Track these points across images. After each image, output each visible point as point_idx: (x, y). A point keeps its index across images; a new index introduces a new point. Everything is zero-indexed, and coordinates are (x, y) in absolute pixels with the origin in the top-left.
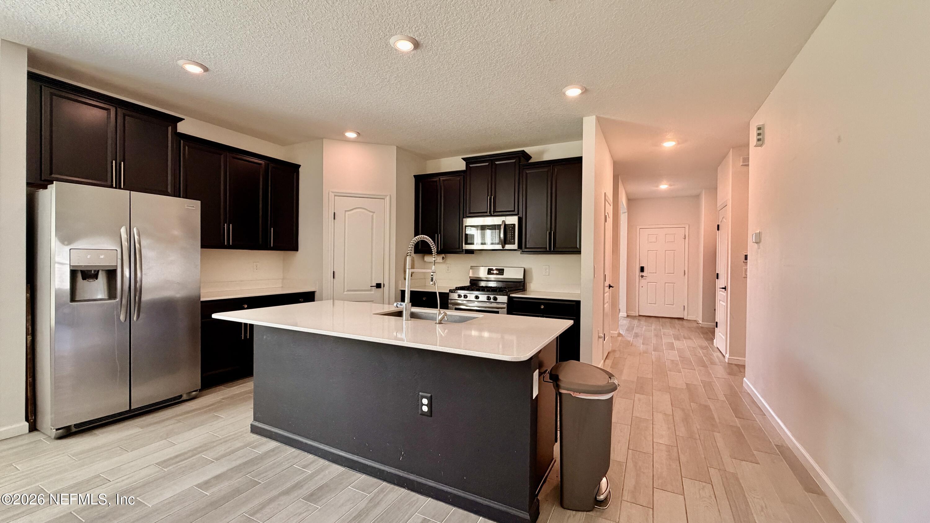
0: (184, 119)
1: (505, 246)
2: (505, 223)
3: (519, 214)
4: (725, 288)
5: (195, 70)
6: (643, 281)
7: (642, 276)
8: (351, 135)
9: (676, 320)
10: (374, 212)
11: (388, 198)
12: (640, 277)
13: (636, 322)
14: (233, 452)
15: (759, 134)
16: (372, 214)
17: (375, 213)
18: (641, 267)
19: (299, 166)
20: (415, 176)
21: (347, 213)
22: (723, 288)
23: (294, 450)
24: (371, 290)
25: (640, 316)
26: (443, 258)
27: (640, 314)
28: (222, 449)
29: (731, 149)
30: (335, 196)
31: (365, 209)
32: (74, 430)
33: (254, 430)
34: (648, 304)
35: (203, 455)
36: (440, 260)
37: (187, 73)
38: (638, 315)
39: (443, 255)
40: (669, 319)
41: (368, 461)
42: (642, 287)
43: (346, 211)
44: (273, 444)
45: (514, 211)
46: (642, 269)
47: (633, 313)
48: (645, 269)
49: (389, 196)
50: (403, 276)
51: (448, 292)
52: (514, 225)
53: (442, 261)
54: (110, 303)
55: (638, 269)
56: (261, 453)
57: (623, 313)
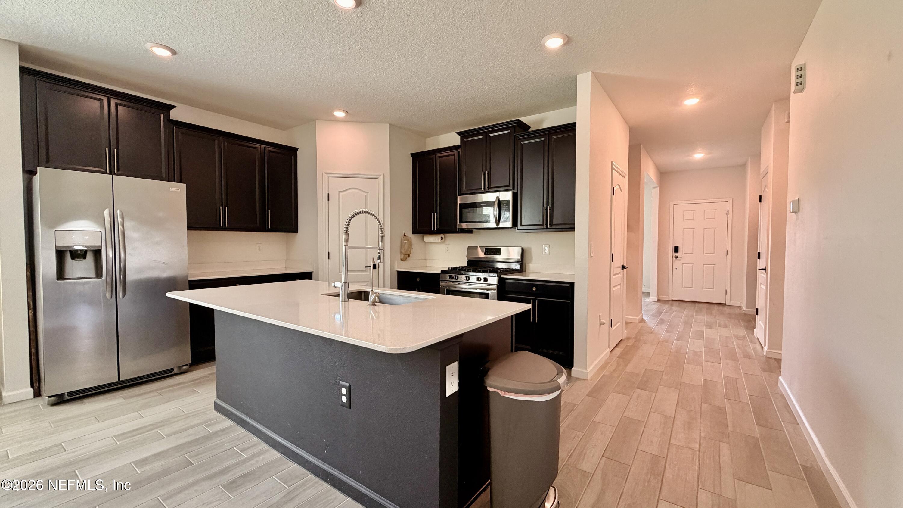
0: (176, 107)
1: (499, 224)
2: (499, 199)
3: (514, 189)
4: (765, 269)
6: (677, 263)
7: (676, 257)
8: (340, 114)
9: (716, 306)
10: (368, 192)
11: (382, 177)
12: (674, 259)
13: (666, 307)
14: (186, 429)
15: (799, 77)
16: (366, 194)
18: (675, 247)
19: (297, 149)
20: (411, 154)
21: (341, 194)
22: (762, 269)
23: (243, 430)
24: (366, 271)
25: (673, 300)
26: (442, 238)
27: (674, 298)
28: (177, 426)
29: (774, 103)
30: (329, 177)
31: (359, 189)
32: (67, 397)
33: (217, 408)
34: (683, 288)
35: (160, 430)
36: (438, 239)
37: (154, 56)
38: (671, 300)
39: (442, 235)
40: (707, 305)
41: (299, 450)
42: (676, 269)
43: (339, 192)
44: (229, 423)
45: (509, 186)
46: (676, 249)
47: (665, 298)
48: (680, 250)
49: (383, 175)
50: (400, 257)
51: (440, 272)
52: (508, 201)
53: (440, 242)
54: (96, 282)
55: (671, 249)
56: (211, 432)
57: (654, 297)
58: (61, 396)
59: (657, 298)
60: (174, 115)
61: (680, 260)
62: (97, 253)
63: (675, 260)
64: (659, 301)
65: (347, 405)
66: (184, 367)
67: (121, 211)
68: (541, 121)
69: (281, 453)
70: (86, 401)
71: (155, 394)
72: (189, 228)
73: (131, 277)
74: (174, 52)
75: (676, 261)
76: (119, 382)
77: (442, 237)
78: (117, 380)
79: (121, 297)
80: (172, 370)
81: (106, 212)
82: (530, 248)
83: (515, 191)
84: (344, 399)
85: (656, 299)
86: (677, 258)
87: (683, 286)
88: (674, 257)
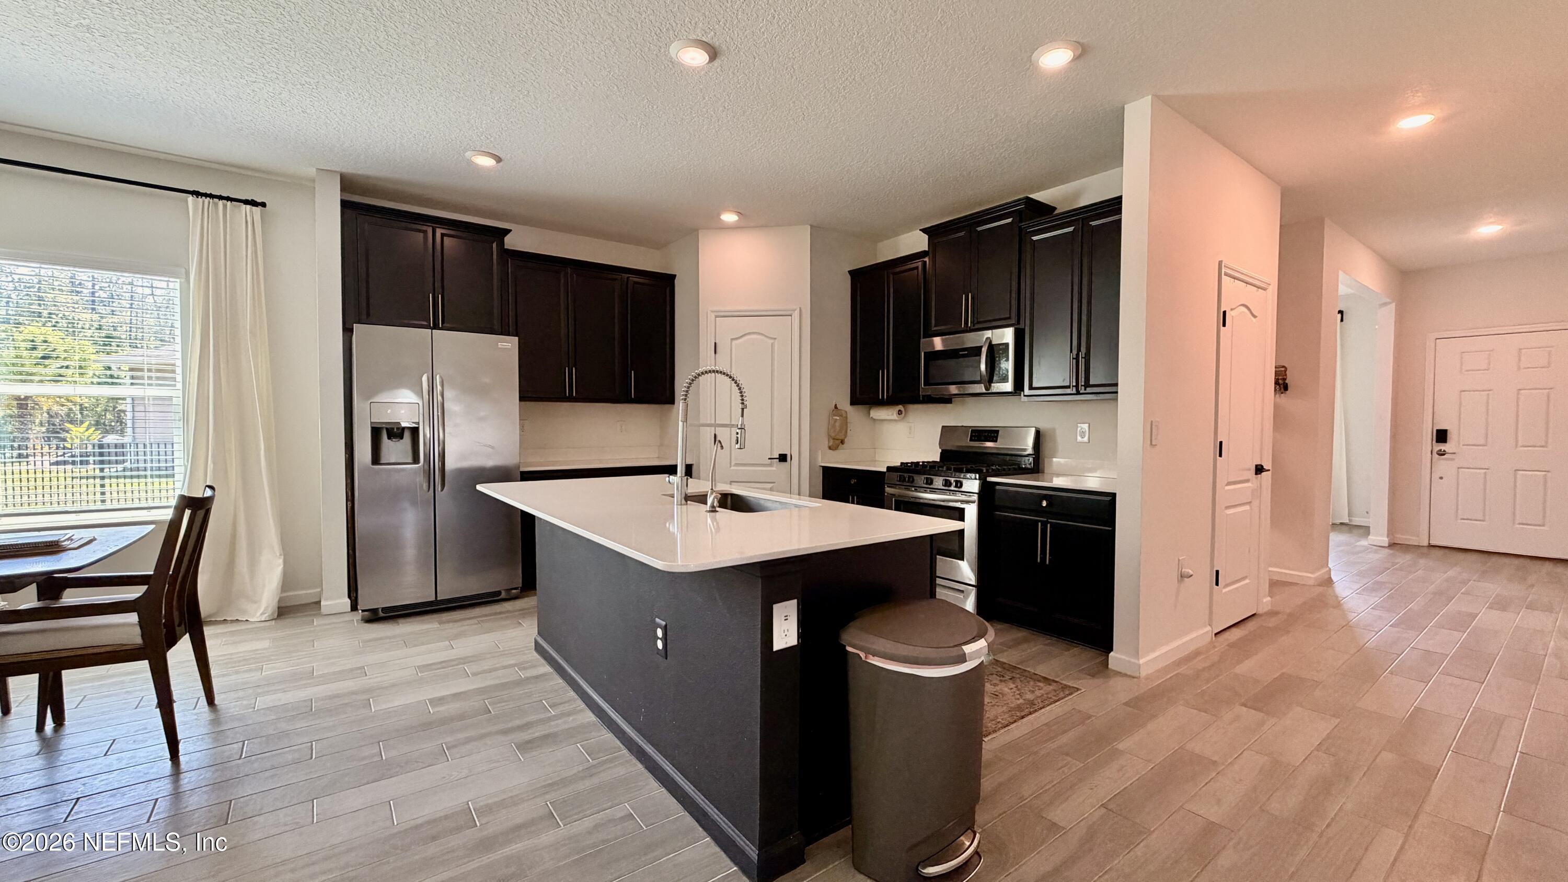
0: (510, 231)
1: (990, 386)
2: (991, 342)
3: (1018, 323)
5: (486, 162)
6: (1443, 465)
7: (1442, 454)
8: (729, 218)
9: (1547, 565)
10: (775, 339)
11: (797, 312)
12: (1436, 456)
13: (1404, 559)
14: (496, 669)
16: (772, 341)
17: (776, 341)
18: (1438, 431)
19: (674, 276)
20: (850, 272)
21: (734, 342)
23: (561, 681)
24: (771, 465)
25: (1431, 546)
26: (900, 412)
27: (1433, 542)
28: (486, 665)
30: (716, 317)
31: (762, 334)
32: (381, 614)
33: (538, 648)
34: (1461, 521)
35: (467, 666)
36: (893, 414)
37: (477, 167)
38: (1426, 543)
39: (900, 407)
40: (1522, 560)
41: (615, 714)
42: (1441, 478)
43: (732, 339)
44: (548, 669)
45: (1009, 318)
46: (1442, 436)
47: (1409, 539)
48: (1452, 436)
49: (799, 309)
50: (827, 442)
51: (885, 470)
52: (1007, 345)
53: (897, 418)
54: (411, 469)
55: (1428, 435)
56: (523, 677)
57: (1379, 537)
58: (374, 611)
59: (1386, 539)
60: (511, 242)
61: (1451, 459)
62: (415, 431)
63: (1439, 459)
64: (1392, 545)
65: (663, 653)
66: (514, 591)
67: (441, 377)
68: (1077, 195)
69: (597, 716)
70: (401, 621)
71: (475, 621)
72: (522, 398)
73: (450, 464)
74: (499, 160)
75: (1442, 462)
76: (436, 602)
77: (899, 410)
78: (434, 599)
79: (440, 490)
80: (499, 593)
81: (425, 378)
82: (1054, 430)
83: (1021, 326)
84: (660, 645)
85: (1385, 541)
86: (1444, 455)
87: (1460, 517)
88: (1435, 453)
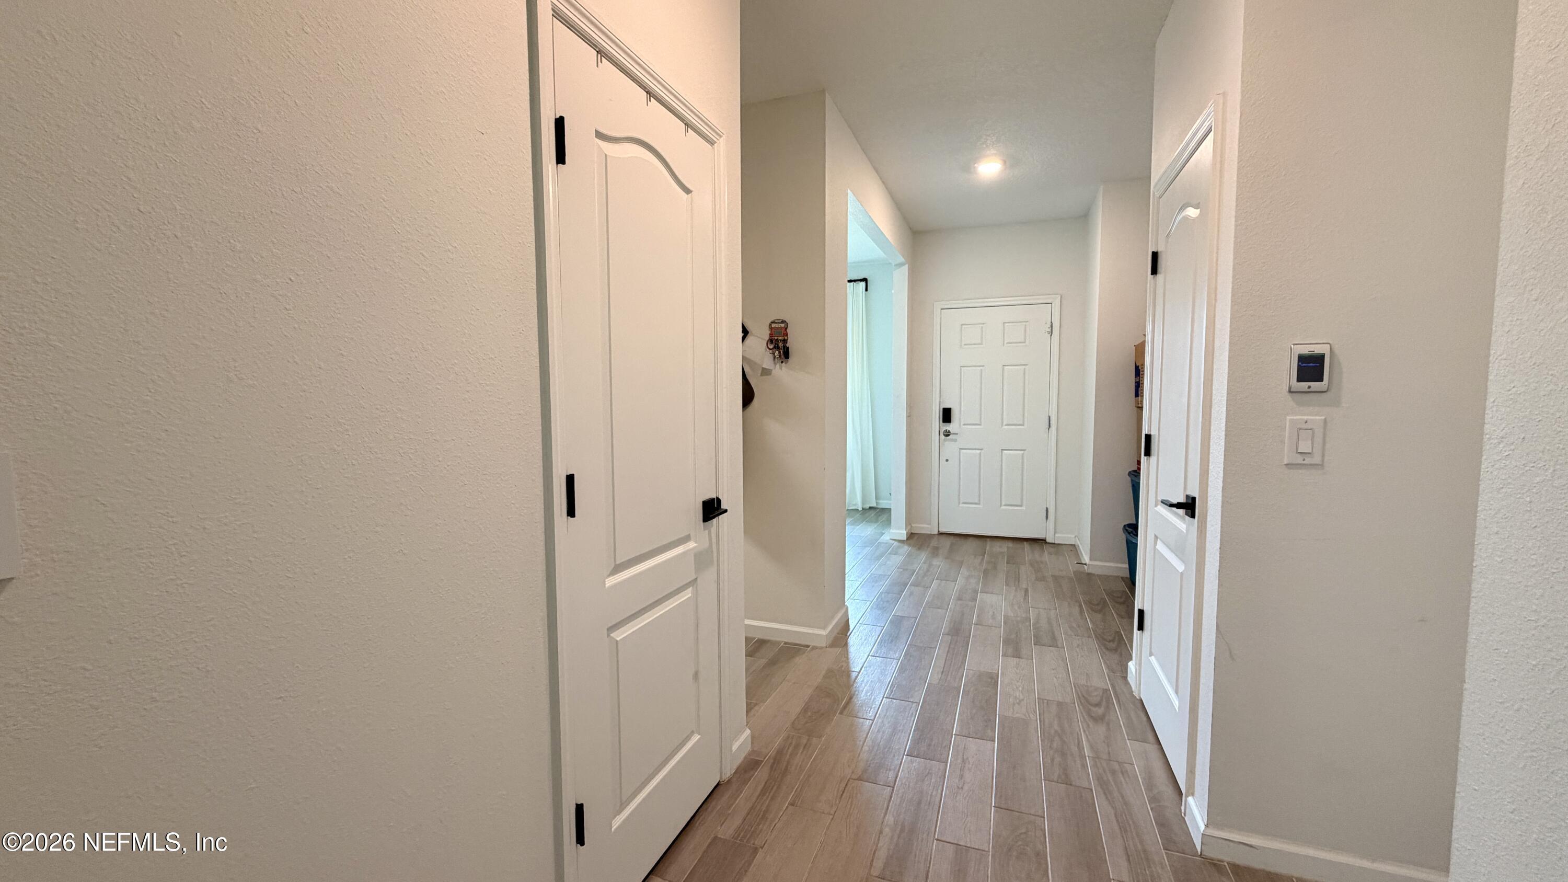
4: (1189, 506)
6: (950, 447)
9: (1026, 544)
12: (943, 437)
13: (929, 551)
18: (944, 410)
25: (941, 534)
27: (943, 530)
34: (963, 505)
38: (936, 532)
40: (1010, 544)
42: (947, 460)
46: (947, 415)
47: (923, 528)
48: (955, 415)
55: (937, 415)
57: (898, 531)
59: (905, 532)
61: (955, 440)
63: (945, 440)
64: (911, 536)
75: (947, 443)
85: (902, 534)
86: (949, 435)
87: (962, 501)
88: (942, 434)
